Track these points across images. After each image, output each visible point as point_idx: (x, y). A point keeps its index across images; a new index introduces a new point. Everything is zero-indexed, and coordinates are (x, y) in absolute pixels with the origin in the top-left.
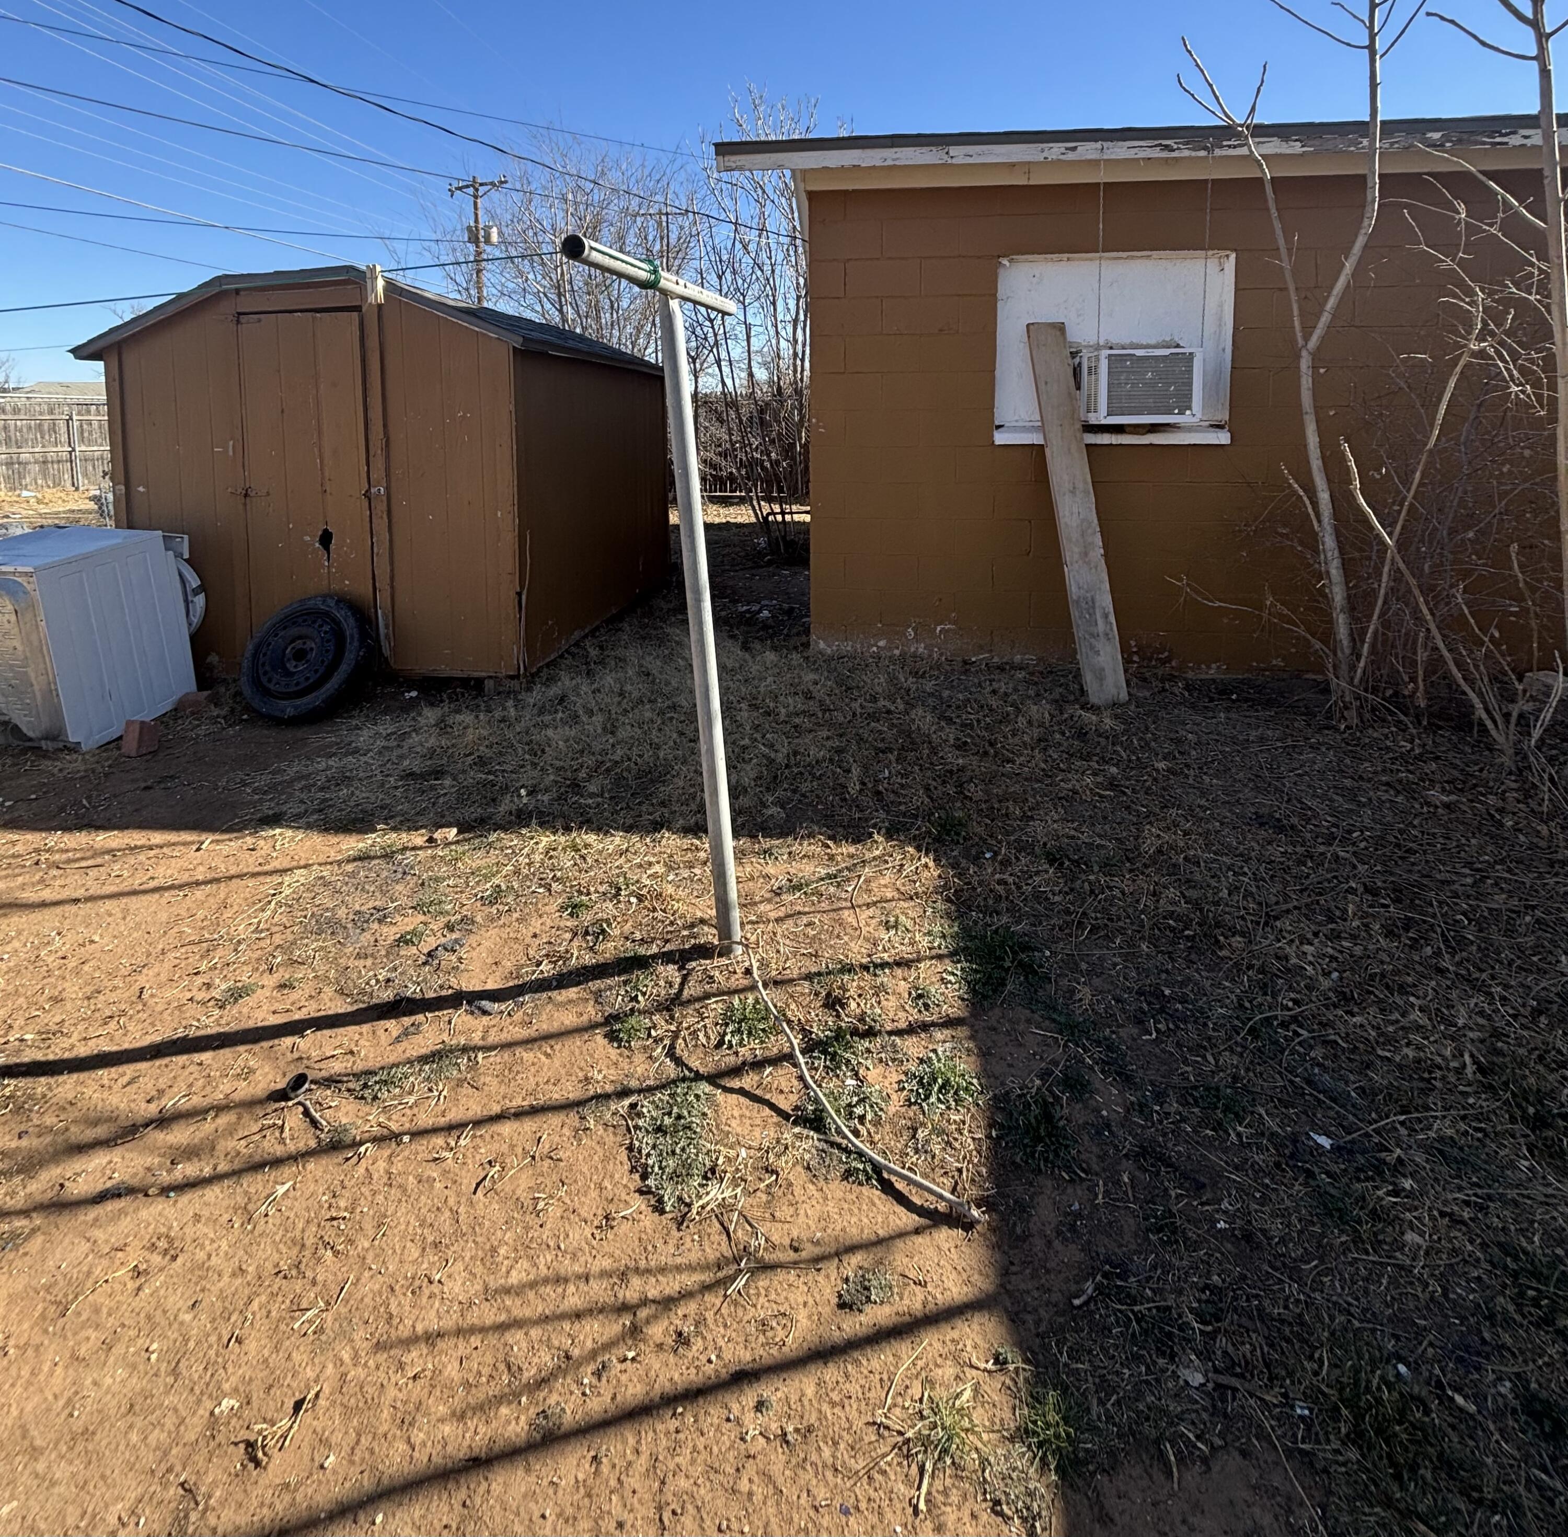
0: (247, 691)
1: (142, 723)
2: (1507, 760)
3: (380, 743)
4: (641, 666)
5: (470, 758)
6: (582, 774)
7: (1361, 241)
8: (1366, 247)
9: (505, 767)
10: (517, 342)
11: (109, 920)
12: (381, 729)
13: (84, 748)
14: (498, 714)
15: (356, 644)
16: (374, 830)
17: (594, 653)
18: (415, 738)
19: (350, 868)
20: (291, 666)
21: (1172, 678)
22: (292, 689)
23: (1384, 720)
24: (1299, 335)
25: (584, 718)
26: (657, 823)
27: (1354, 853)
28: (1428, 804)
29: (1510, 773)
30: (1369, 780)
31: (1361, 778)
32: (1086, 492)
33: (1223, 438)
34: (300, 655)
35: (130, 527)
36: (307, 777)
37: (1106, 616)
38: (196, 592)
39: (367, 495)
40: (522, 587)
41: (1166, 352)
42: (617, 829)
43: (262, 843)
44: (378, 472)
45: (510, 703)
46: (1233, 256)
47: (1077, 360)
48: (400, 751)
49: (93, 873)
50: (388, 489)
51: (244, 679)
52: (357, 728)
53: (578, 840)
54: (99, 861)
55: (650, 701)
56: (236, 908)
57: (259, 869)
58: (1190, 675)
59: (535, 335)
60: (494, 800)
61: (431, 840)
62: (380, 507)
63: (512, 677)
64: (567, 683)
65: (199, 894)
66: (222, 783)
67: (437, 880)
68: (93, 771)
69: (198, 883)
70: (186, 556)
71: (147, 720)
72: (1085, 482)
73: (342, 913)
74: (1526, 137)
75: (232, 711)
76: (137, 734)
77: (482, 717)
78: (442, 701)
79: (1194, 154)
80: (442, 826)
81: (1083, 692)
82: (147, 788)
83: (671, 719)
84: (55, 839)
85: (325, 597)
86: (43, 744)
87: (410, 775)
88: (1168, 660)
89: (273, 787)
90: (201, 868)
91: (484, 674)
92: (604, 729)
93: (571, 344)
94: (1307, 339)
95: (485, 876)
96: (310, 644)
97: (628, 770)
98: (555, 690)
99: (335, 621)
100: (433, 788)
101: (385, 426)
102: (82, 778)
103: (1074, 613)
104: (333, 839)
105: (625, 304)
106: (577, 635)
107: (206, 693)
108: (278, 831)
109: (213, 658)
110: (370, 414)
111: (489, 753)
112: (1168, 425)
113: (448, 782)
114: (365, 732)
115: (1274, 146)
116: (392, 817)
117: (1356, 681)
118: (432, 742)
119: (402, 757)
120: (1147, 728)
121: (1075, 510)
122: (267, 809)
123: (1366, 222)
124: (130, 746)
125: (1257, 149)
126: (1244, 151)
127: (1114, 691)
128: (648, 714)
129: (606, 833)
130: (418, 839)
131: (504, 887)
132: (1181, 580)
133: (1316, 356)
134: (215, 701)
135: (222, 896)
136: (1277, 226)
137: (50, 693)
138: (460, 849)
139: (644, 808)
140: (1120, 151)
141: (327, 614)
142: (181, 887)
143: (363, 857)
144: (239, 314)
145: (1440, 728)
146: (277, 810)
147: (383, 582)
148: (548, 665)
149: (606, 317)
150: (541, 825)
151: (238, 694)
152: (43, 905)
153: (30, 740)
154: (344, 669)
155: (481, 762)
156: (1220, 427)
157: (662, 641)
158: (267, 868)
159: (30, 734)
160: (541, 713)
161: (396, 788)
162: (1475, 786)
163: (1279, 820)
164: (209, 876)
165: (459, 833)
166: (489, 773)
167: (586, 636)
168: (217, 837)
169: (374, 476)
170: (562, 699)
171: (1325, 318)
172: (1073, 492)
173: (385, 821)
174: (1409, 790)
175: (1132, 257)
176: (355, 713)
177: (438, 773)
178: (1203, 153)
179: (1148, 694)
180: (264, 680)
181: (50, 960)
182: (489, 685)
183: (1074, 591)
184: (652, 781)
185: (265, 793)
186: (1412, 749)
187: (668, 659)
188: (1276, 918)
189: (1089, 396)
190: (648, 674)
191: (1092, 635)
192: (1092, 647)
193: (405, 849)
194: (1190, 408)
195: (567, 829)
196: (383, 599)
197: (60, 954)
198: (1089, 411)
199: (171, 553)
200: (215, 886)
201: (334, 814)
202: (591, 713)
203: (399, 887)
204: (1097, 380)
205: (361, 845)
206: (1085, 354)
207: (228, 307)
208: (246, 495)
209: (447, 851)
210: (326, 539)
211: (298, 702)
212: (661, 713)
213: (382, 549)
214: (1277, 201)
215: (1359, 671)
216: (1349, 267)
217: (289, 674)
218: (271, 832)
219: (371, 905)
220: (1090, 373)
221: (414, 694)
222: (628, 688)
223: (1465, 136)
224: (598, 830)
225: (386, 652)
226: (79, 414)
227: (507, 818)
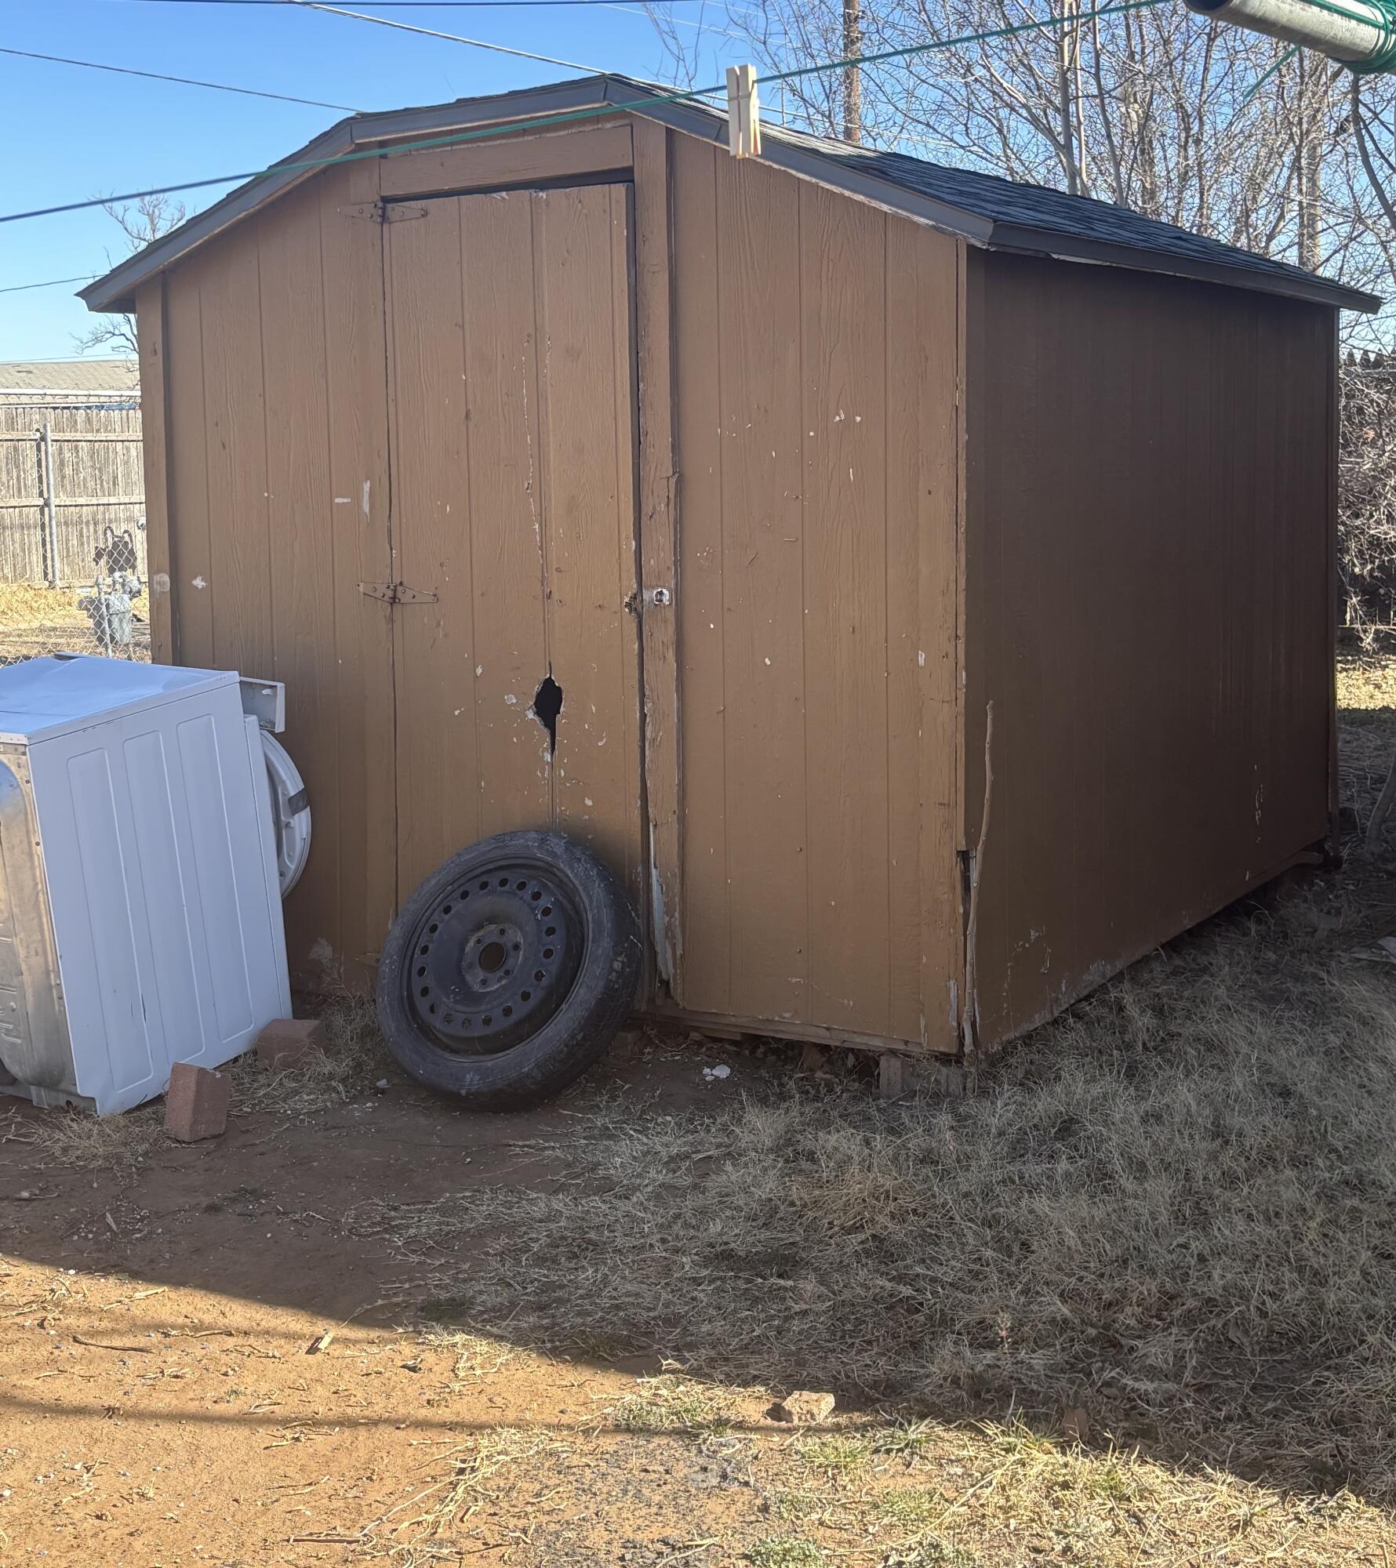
0: (389, 1024)
1: (202, 1072)
3: (658, 1175)
4: (1265, 1068)
5: (855, 1239)
6: (1128, 1317)
9: (938, 1271)
10: (979, 233)
11: (167, 1460)
12: (657, 1142)
13: (103, 1109)
14: (916, 1141)
15: (606, 943)
16: (657, 1371)
17: (1142, 1021)
18: (732, 1174)
19: (609, 1443)
20: (475, 978)
22: (479, 1031)
25: (1128, 1183)
26: (1323, 1469)
34: (494, 957)
35: (179, 658)
36: (511, 1229)
38: (295, 805)
39: (635, 605)
40: (971, 836)
42: (1219, 1465)
43: (430, 1357)
44: (659, 555)
45: (944, 1119)
48: (700, 1201)
49: (134, 1361)
50: (678, 593)
51: (383, 1001)
52: (606, 1134)
53: (1122, 1475)
54: (141, 1341)
55: (1295, 1162)
56: (390, 1485)
57: (424, 1413)
59: (1020, 214)
60: (915, 1345)
61: (777, 1412)
62: (662, 635)
63: (944, 1059)
64: (1079, 1088)
65: (322, 1441)
66: (347, 1219)
67: (795, 1504)
68: (119, 1159)
69: (314, 1423)
70: (280, 728)
71: (209, 1066)
73: (597, 1537)
75: (358, 1067)
76: (191, 1094)
77: (878, 1141)
78: (783, 1097)
80: (801, 1386)
82: (213, 1209)
83: (1355, 1214)
84: (70, 1283)
85: (544, 833)
86: (35, 1094)
87: (723, 1257)
89: (444, 1242)
90: (320, 1391)
91: (877, 1043)
92: (1178, 1215)
93: (1102, 231)
95: (903, 1517)
96: (515, 935)
97: (1242, 1322)
98: (1045, 1104)
99: (562, 884)
100: (777, 1294)
101: (676, 448)
102: (101, 1170)
104: (571, 1375)
105: (1220, 117)
106: (1096, 973)
107: (310, 1024)
108: (459, 1338)
109: (323, 951)
110: (648, 422)
111: (898, 1232)
113: (809, 1286)
114: (624, 1146)
116: (691, 1347)
118: (769, 1187)
119: (703, 1212)
122: (439, 1284)
124: (180, 1117)
128: (1290, 1194)
129: (1193, 1469)
130: (751, 1405)
131: (948, 1550)
134: (325, 1041)
135: (363, 1454)
137: (49, 992)
138: (843, 1444)
139: (1288, 1426)
141: (549, 870)
142: (285, 1422)
143: (633, 1427)
144: (386, 200)
146: (454, 1292)
147: (664, 808)
148: (1028, 1039)
149: (1168, 159)
150: (1032, 1421)
151: (370, 1033)
152: (57, 1410)
153: (14, 1081)
154: (585, 993)
155: (882, 1251)
157: (1320, 1011)
158: (444, 1414)
159: (14, 1069)
160: (1017, 1151)
161: (696, 1281)
164: (337, 1412)
165: (838, 1408)
166: (900, 1279)
167: (1118, 978)
168: (346, 1332)
169: (650, 563)
170: (1067, 1127)
173: (678, 1351)
176: (603, 1100)
177: (786, 1263)
180: (422, 1005)
181: (78, 1515)
182: (890, 1069)
184: (1306, 1364)
185: (429, 1252)
187: (1341, 1058)
190: (1286, 1093)
193: (721, 1424)
195: (1096, 1444)
196: (663, 842)
197: (92, 1508)
199: (254, 718)
200: (347, 1432)
201: (570, 1321)
202: (1140, 1169)
203: (715, 1506)
205: (628, 1397)
207: (364, 188)
208: (394, 600)
209: (813, 1442)
210: (549, 701)
211: (489, 1062)
212: (1327, 1196)
213: (663, 732)
217: (470, 997)
218: (447, 1339)
219: (656, 1532)
221: (722, 1072)
222: (1235, 1120)
224: (1172, 1459)
225: (667, 966)
226: (58, 428)
227: (949, 1393)
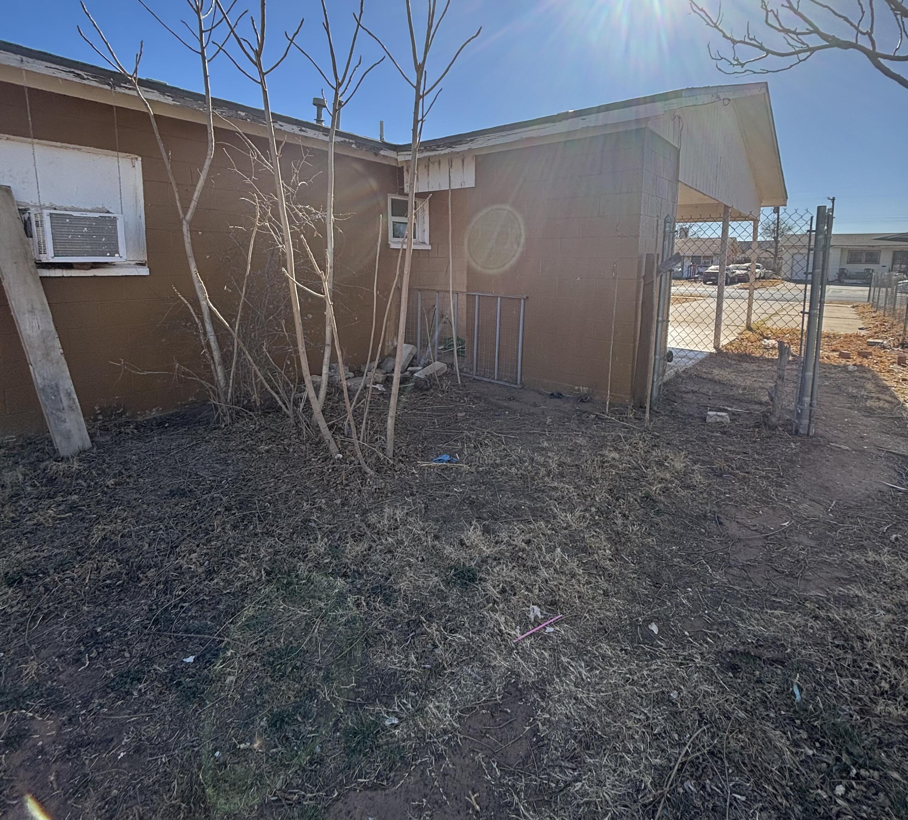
2: (291, 421)
7: (208, 163)
8: (211, 166)
21: (127, 424)
23: (243, 417)
24: (180, 211)
27: (222, 493)
28: (259, 453)
29: (293, 427)
30: (233, 450)
31: (229, 451)
32: (43, 311)
33: (144, 271)
37: (69, 394)
41: (97, 215)
46: (140, 159)
47: (26, 216)
58: (140, 419)
72: (42, 304)
74: (281, 126)
79: (100, 86)
81: (55, 451)
88: (123, 413)
94: (185, 213)
103: (41, 398)
112: (107, 263)
115: (155, 96)
117: (228, 400)
120: (104, 461)
121: (35, 324)
123: (209, 152)
125: (144, 94)
126: (134, 93)
127: (80, 444)
132: (120, 362)
133: (190, 223)
136: (161, 145)
140: (40, 67)
145: (269, 413)
156: (142, 265)
162: (280, 437)
163: (183, 490)
171: (193, 204)
172: (32, 311)
174: (251, 449)
175: (66, 148)
178: (107, 87)
179: (108, 438)
183: (38, 381)
186: (255, 428)
188: (176, 547)
189: (39, 243)
191: (58, 410)
192: (59, 419)
194: (118, 253)
198: (40, 253)
204: (43, 231)
206: (33, 211)
214: (159, 129)
215: (229, 395)
216: (203, 177)
220: (37, 226)
223: (255, 118)
